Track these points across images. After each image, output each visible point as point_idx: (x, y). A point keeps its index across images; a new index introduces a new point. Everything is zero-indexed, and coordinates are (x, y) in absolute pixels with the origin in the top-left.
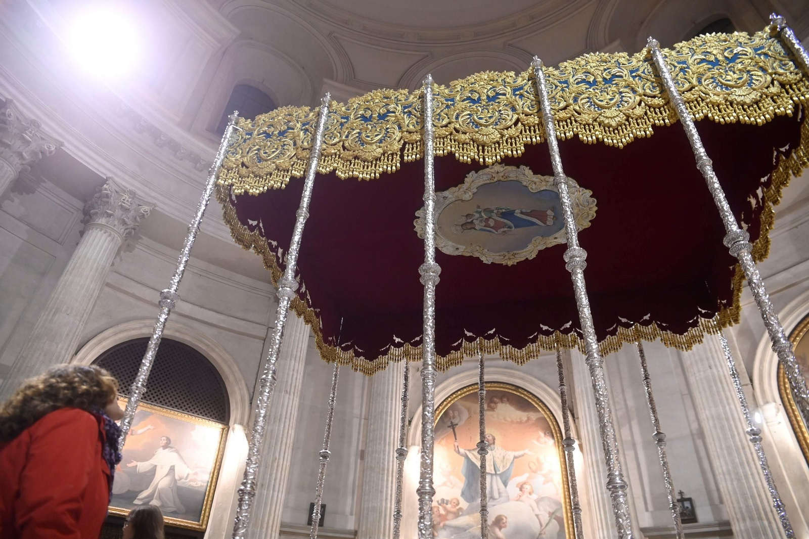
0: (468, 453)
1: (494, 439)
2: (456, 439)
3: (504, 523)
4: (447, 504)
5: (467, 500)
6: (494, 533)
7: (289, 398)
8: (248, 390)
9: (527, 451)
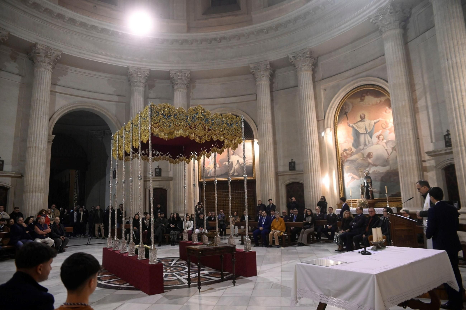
0: (353, 125)
1: (365, 116)
2: (348, 120)
3: (371, 156)
4: (347, 151)
5: (355, 148)
6: (367, 161)
9: (380, 119)
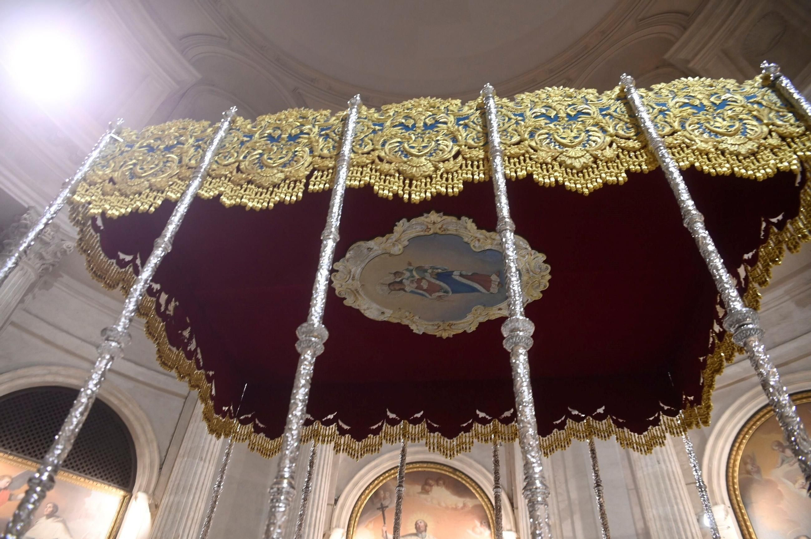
1: (426, 526)
7: (203, 467)
8: (160, 452)
